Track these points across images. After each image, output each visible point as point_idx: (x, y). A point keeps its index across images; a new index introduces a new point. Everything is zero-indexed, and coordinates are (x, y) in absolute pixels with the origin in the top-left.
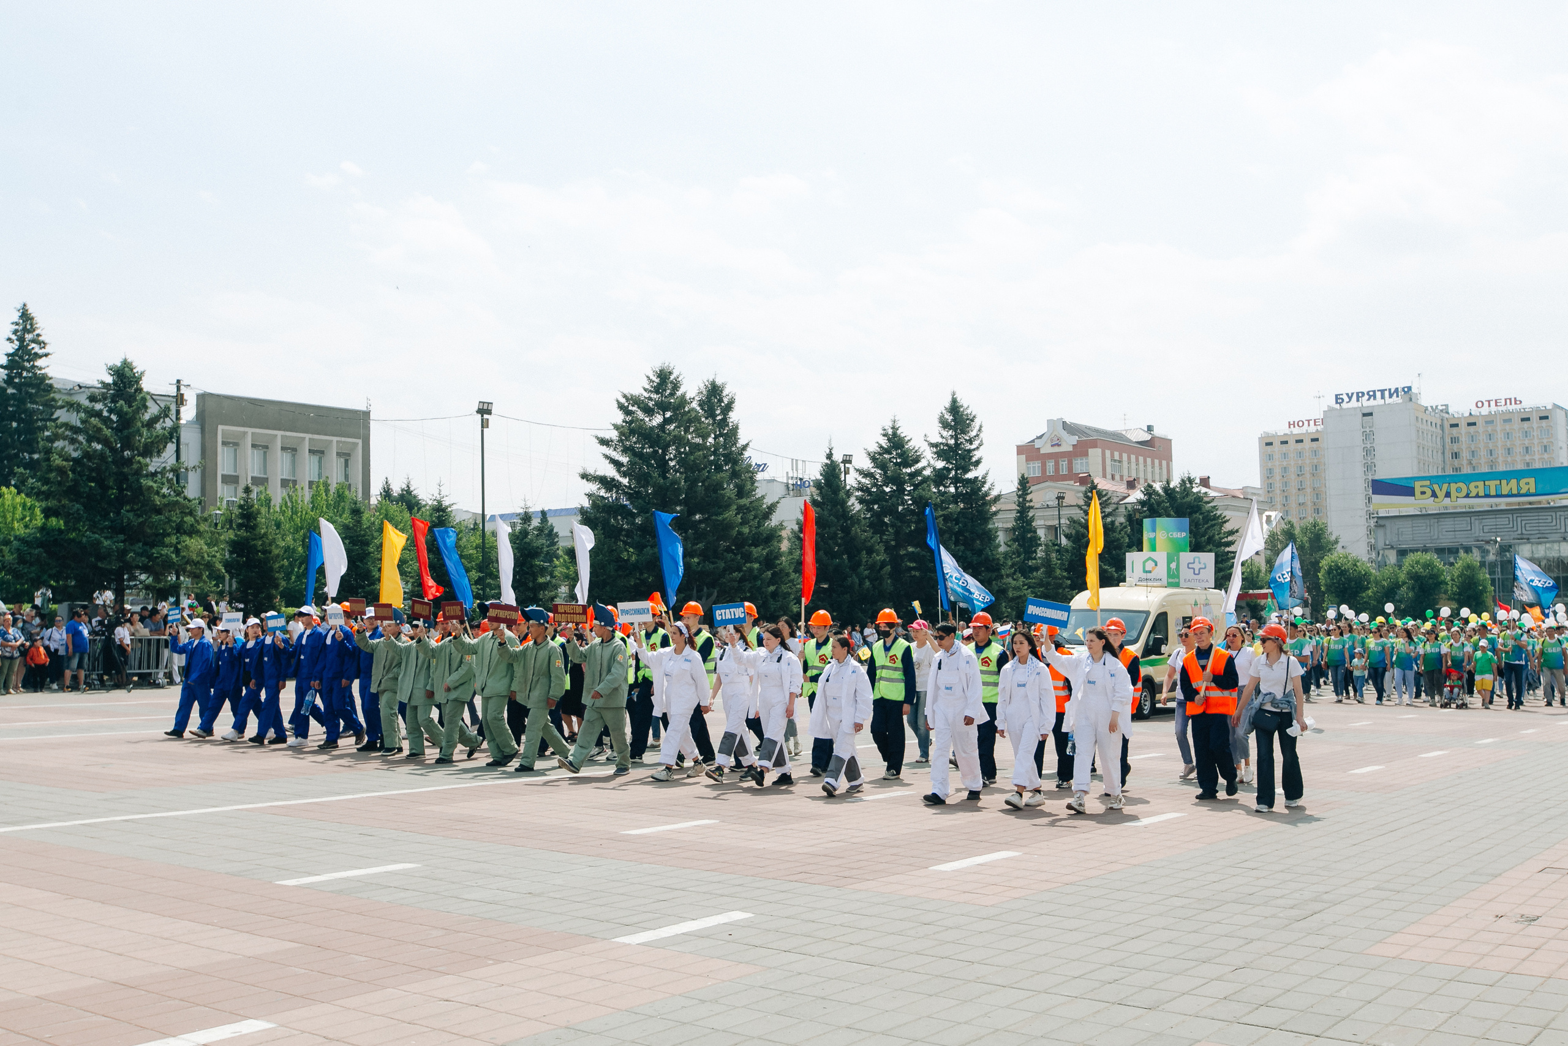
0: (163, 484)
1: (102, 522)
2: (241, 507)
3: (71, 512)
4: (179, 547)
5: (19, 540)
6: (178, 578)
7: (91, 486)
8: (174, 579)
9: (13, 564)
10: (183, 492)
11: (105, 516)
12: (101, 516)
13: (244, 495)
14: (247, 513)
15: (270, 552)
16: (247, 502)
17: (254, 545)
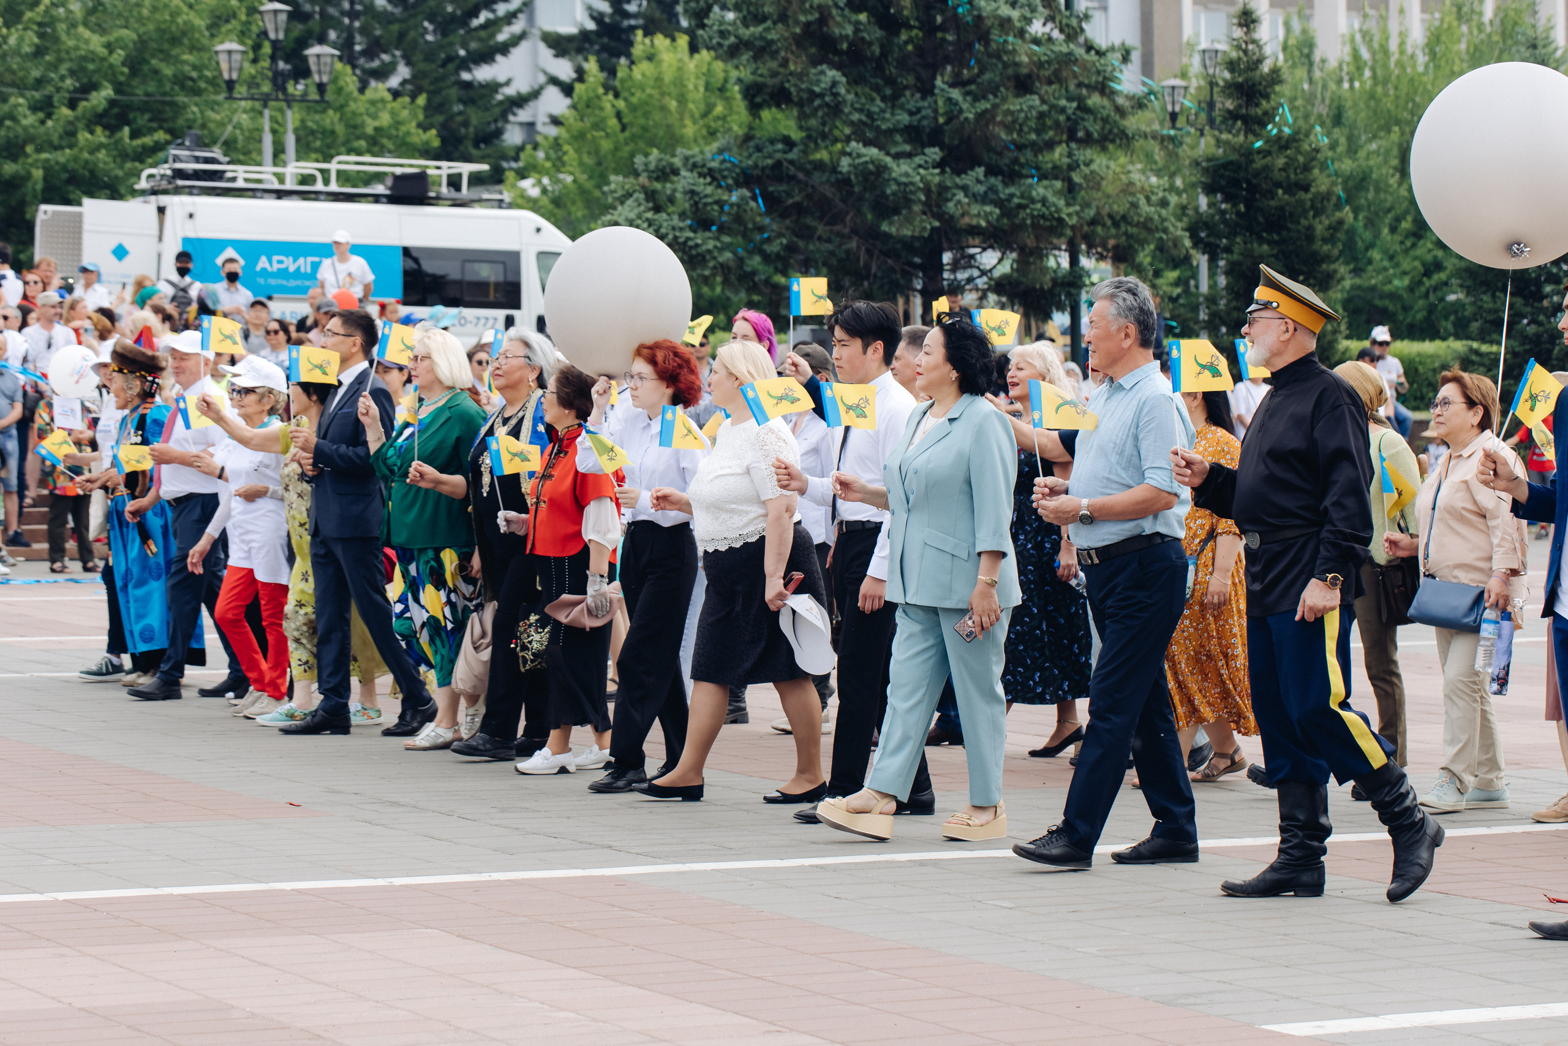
0: (1033, 10)
1: (888, 115)
2: (1232, 66)
3: (817, 89)
4: (1077, 178)
5: (695, 166)
6: (1074, 261)
7: (858, 23)
8: (1065, 262)
9: (681, 229)
10: (1082, 30)
11: (893, 101)
12: (884, 99)
13: (1238, 33)
14: (1246, 80)
15: (1306, 188)
16: (1245, 52)
17: (1267, 168)
